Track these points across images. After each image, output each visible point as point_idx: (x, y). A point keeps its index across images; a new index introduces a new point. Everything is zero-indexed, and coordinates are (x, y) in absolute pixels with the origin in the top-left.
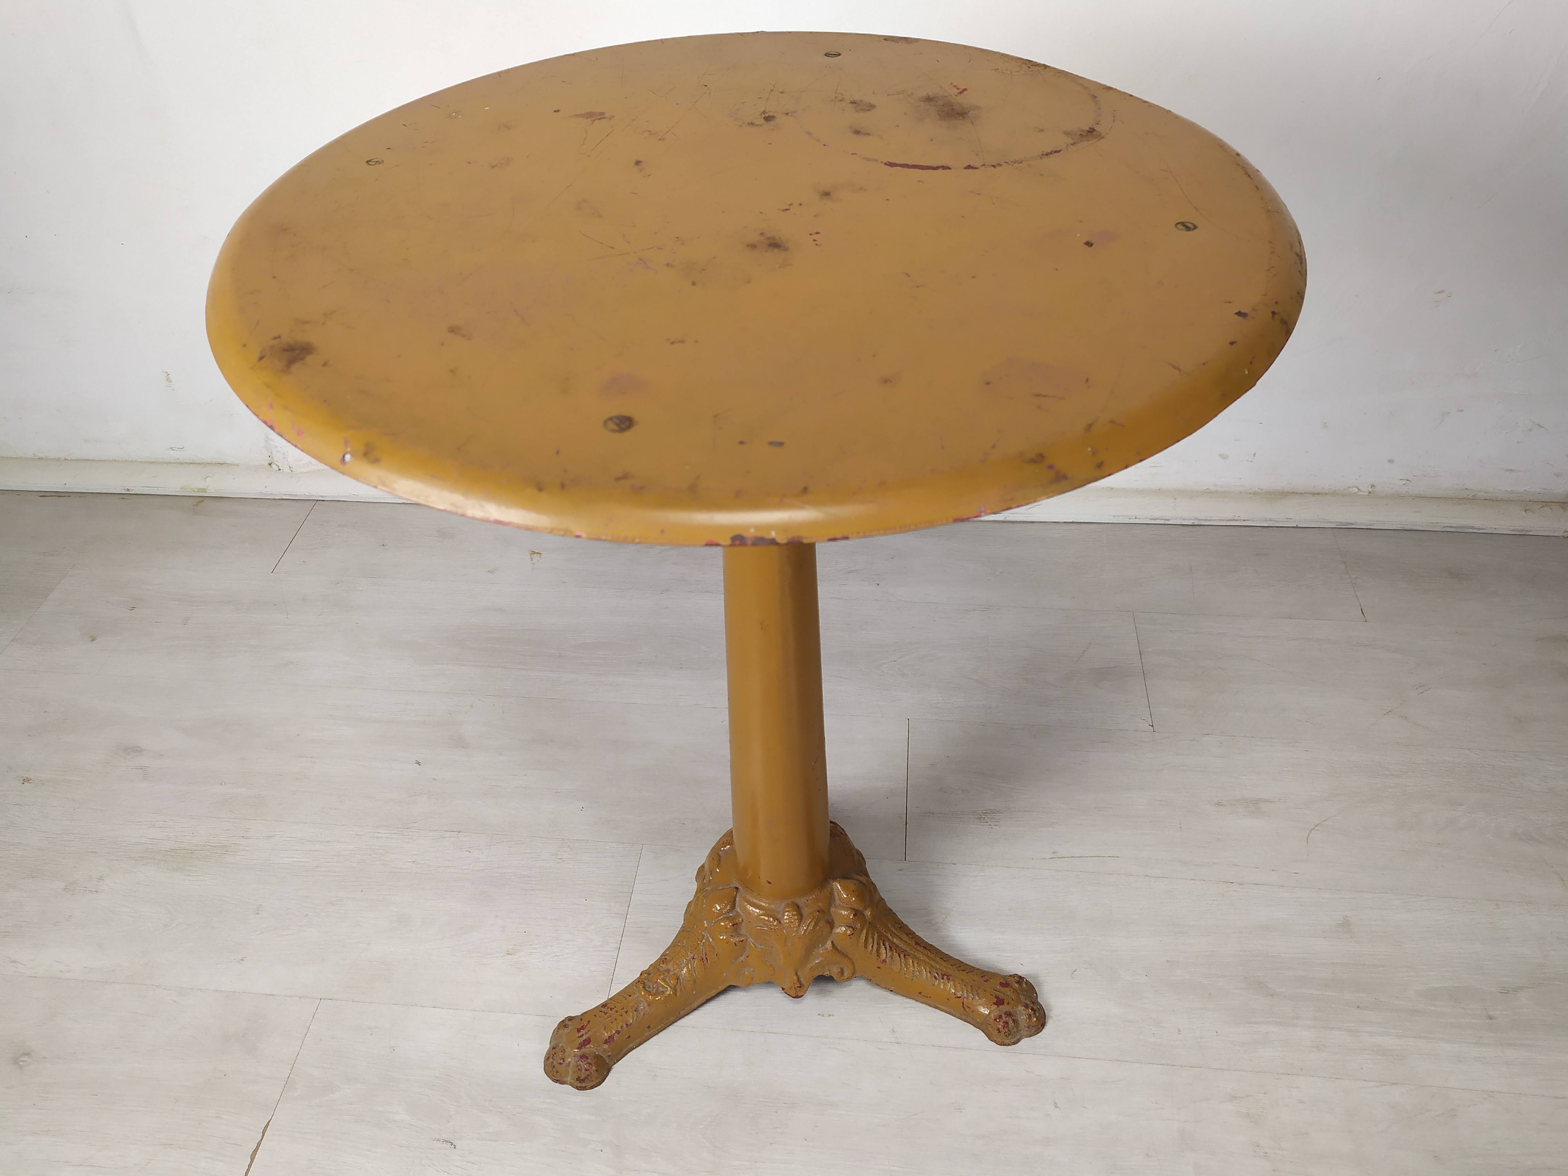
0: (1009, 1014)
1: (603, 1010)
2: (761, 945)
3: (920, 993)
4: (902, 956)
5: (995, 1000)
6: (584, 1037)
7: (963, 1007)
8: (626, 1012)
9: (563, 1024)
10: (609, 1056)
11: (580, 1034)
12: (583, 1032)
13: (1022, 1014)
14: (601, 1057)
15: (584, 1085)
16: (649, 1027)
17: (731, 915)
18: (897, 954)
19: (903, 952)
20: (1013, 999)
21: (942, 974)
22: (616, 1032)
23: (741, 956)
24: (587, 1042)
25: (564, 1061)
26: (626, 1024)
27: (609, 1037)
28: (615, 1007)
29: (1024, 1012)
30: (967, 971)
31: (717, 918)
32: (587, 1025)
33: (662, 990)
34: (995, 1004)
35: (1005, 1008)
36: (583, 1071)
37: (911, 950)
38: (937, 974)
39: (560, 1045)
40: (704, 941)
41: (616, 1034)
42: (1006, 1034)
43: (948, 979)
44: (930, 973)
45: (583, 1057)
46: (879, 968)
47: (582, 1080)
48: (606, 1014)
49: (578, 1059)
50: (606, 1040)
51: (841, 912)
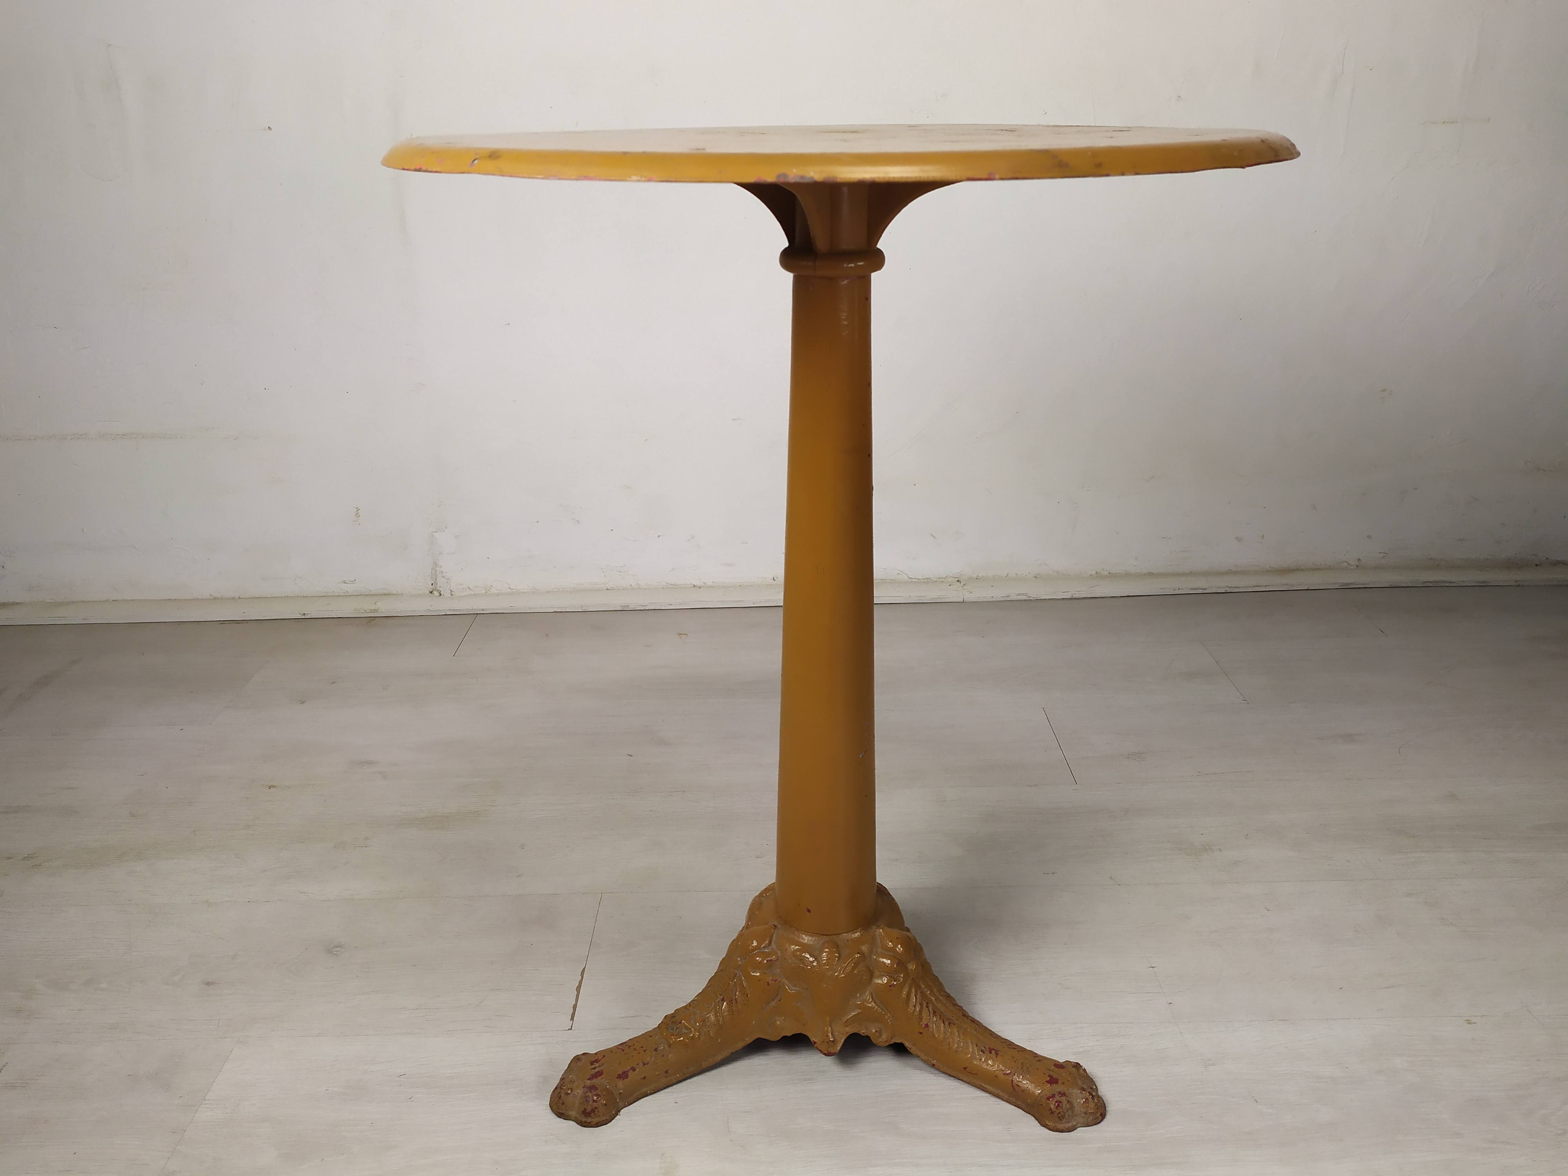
0: (1062, 1094)
1: (620, 1047)
2: (795, 986)
3: (965, 1068)
4: (947, 1023)
5: (1048, 1079)
6: (597, 1070)
7: (1012, 1085)
8: (645, 1051)
9: (577, 1059)
10: (620, 1094)
11: (593, 1066)
12: (596, 1066)
13: (1079, 1099)
14: (612, 1092)
15: (589, 1120)
16: (666, 1072)
17: (766, 950)
18: (942, 1021)
19: (949, 1020)
20: (1068, 1080)
21: (989, 1048)
22: (631, 1069)
23: (773, 1000)
24: (599, 1074)
25: (571, 1091)
26: (643, 1062)
27: (624, 1072)
28: (634, 1045)
29: (1081, 1095)
30: (1018, 1050)
31: (751, 953)
32: (601, 1059)
33: (686, 1031)
34: (1047, 1082)
35: (1058, 1088)
36: (591, 1103)
38: (985, 1047)
39: (571, 1076)
40: (735, 980)
41: (631, 1071)
42: (1060, 1115)
43: (997, 1054)
44: (977, 1045)
45: (593, 1088)
46: (921, 1033)
47: (588, 1113)
48: (623, 1050)
49: (586, 1091)
50: (619, 1075)
51: (882, 960)
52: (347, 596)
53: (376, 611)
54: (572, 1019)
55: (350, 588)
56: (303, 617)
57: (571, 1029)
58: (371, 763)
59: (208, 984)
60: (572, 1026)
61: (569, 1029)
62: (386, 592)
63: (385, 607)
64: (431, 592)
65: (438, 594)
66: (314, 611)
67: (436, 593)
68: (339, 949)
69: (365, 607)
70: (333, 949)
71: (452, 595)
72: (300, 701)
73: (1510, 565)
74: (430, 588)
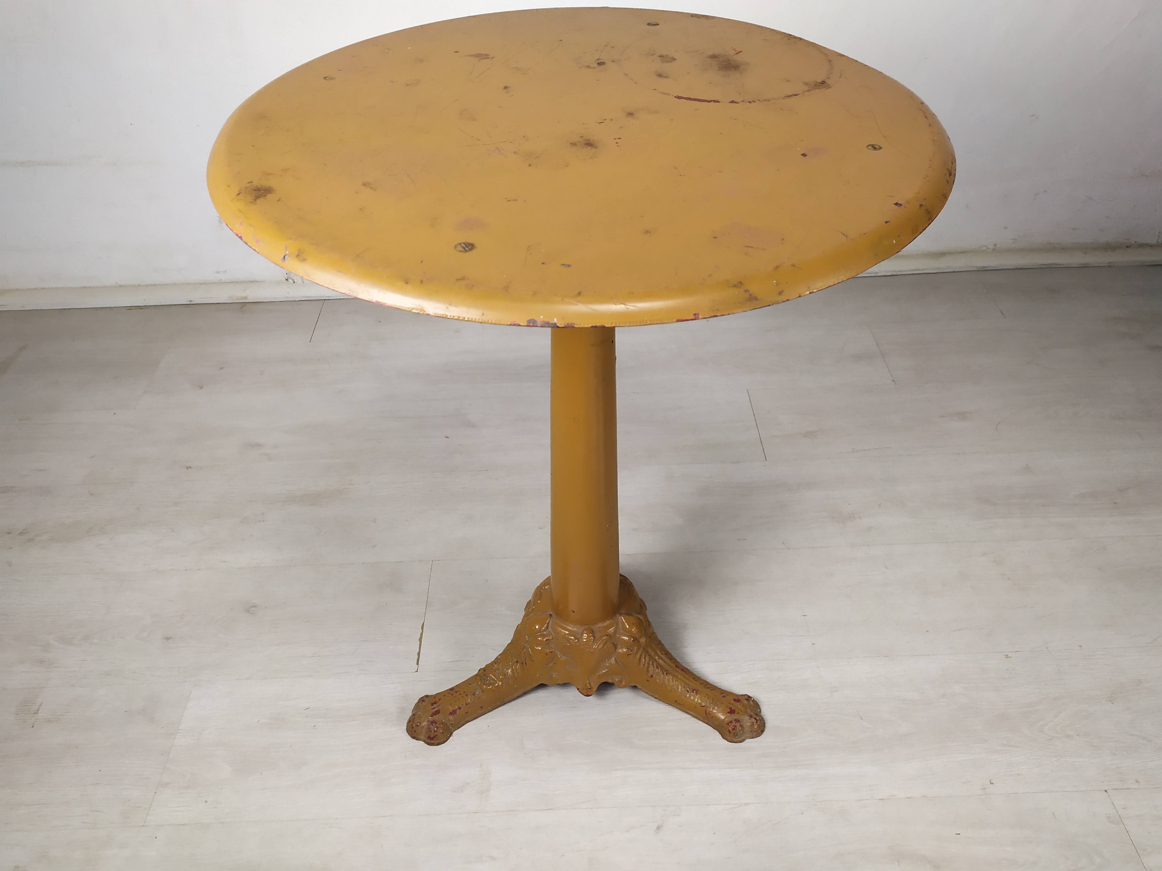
0: (737, 721)
1: (450, 692)
2: (565, 656)
3: (676, 701)
4: (665, 674)
5: (729, 710)
6: (436, 709)
7: (706, 713)
8: (466, 695)
9: (422, 700)
10: (452, 724)
11: (433, 707)
12: (435, 706)
13: (747, 721)
14: (447, 724)
15: (433, 742)
16: (482, 707)
17: (545, 633)
18: (662, 672)
19: (666, 671)
20: (741, 711)
21: (692, 689)
22: (458, 708)
23: (551, 663)
24: (437, 712)
25: (420, 724)
26: (466, 703)
27: (453, 711)
28: (459, 691)
29: (749, 720)
30: (711, 689)
31: (535, 634)
32: (438, 701)
33: (493, 682)
34: (729, 712)
35: (735, 716)
36: (433, 732)
37: (672, 670)
38: (689, 688)
39: (419, 713)
40: (525, 650)
41: (458, 709)
42: (735, 734)
43: (697, 693)
44: (684, 687)
45: (433, 722)
46: (648, 681)
47: (432, 738)
48: (452, 695)
49: (429, 724)
50: (450, 713)
51: (623, 638)
52: (221, 283)
53: (246, 298)
54: (418, 663)
55: (223, 277)
56: (190, 303)
57: (417, 671)
58: (258, 445)
59: (168, 639)
60: (417, 669)
61: (416, 672)
62: (252, 280)
63: (253, 294)
64: (287, 280)
65: (293, 282)
66: (198, 297)
67: (290, 280)
68: (254, 609)
69: (237, 294)
70: (250, 609)
71: (303, 282)
72: (199, 386)
73: (1109, 247)
74: (286, 276)
